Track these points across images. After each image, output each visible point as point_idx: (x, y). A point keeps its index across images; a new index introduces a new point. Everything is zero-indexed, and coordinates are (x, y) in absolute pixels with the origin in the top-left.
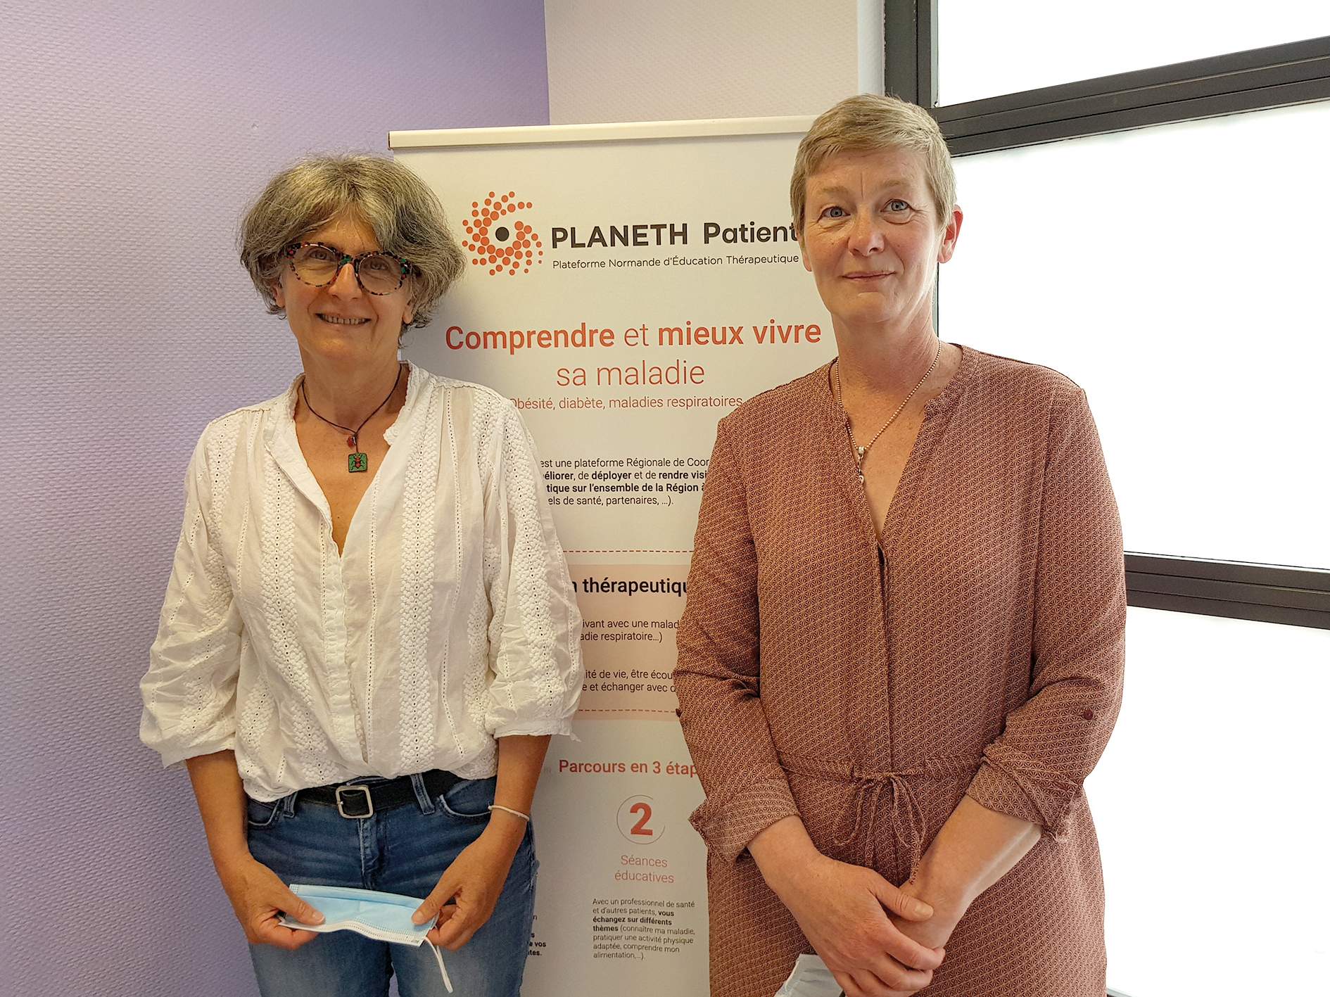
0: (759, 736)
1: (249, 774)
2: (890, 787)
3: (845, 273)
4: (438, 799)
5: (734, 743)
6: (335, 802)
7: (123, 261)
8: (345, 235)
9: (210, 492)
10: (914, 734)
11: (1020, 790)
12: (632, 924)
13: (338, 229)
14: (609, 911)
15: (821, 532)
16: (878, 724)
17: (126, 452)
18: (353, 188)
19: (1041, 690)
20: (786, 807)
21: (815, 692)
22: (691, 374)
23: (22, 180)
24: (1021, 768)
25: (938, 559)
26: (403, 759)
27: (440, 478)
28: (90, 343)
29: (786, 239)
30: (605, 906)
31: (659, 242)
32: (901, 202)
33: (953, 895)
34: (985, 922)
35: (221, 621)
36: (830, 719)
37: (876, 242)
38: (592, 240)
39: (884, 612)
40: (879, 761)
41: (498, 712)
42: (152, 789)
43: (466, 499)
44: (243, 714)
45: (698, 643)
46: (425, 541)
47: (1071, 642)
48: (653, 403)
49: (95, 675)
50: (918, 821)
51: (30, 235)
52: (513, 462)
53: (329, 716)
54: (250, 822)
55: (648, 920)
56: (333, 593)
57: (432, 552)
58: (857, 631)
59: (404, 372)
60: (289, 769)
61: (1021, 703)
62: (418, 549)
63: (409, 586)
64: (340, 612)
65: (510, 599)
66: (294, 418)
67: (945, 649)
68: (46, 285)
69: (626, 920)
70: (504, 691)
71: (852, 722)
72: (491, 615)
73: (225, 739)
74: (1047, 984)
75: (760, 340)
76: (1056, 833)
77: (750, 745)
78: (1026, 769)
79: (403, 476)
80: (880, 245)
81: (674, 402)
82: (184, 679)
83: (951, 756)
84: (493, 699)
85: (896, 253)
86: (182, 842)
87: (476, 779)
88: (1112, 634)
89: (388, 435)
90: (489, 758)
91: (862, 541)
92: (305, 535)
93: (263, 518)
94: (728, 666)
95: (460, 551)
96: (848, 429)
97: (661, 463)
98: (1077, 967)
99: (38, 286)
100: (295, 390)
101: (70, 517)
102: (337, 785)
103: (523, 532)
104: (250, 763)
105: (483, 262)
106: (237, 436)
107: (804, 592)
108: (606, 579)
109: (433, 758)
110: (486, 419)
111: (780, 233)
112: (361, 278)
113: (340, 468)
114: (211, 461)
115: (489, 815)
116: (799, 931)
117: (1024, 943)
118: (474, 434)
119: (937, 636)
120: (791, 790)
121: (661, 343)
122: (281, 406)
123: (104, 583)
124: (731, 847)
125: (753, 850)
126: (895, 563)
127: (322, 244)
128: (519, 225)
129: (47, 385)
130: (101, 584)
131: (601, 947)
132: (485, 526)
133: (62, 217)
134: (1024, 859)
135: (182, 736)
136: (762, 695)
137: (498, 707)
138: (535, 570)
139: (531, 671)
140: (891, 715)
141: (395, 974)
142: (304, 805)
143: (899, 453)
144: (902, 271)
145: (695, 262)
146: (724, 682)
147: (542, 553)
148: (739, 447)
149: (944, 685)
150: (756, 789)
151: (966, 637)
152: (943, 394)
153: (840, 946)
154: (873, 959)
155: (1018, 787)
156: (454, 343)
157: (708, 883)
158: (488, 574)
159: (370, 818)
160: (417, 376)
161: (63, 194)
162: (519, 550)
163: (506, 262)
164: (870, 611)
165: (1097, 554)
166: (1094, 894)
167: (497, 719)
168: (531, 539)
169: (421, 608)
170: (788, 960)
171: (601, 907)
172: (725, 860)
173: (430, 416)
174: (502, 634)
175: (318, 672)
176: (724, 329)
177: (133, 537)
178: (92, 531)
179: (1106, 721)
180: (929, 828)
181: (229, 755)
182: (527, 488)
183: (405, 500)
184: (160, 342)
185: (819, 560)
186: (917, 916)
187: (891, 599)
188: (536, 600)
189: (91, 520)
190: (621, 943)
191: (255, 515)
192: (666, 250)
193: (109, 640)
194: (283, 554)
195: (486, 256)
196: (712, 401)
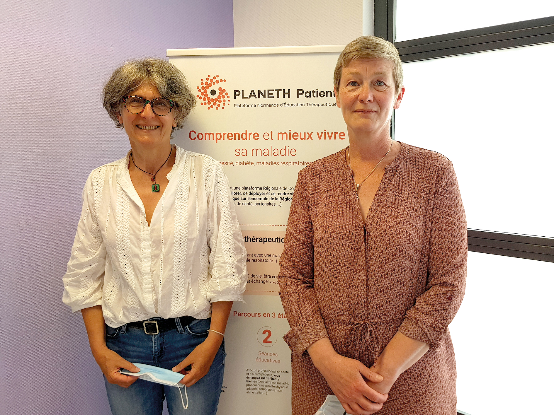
0: (313, 304)
1: (108, 316)
2: (366, 327)
3: (355, 109)
4: (186, 327)
5: (302, 306)
6: (143, 327)
7: (56, 101)
8: (146, 92)
9: (93, 200)
10: (377, 305)
11: (421, 329)
12: (262, 380)
13: (143, 89)
14: (253, 374)
15: (340, 220)
16: (361, 301)
17: (57, 180)
18: (148, 72)
19: (431, 287)
20: (323, 333)
21: (336, 286)
22: (291, 152)
23: (15, 67)
24: (421, 320)
25: (389, 232)
26: (172, 311)
27: (190, 194)
28: (43, 135)
29: (331, 96)
30: (251, 372)
31: (278, 97)
32: (382, 82)
33: (392, 372)
34: (405, 384)
35: (97, 253)
36: (342, 298)
37: (370, 98)
38: (251, 95)
39: (365, 254)
40: (362, 316)
41: (213, 292)
42: (65, 320)
43: (200, 203)
44: (106, 291)
45: (288, 265)
46: (184, 221)
47: (444, 268)
48: (274, 164)
49: (42, 273)
50: (378, 341)
51: (18, 90)
52: (220, 187)
53: (142, 294)
54: (108, 335)
55: (269, 378)
56: (146, 242)
57: (187, 226)
58: (354, 262)
59: (173, 150)
60: (124, 314)
61: (422, 293)
62: (181, 224)
63: (177, 240)
64: (149, 251)
65: (218, 244)
66: (128, 168)
67: (390, 270)
68: (24, 111)
69: (260, 378)
70: (216, 283)
71: (351, 299)
72: (210, 251)
73: (97, 301)
74: (431, 410)
75: (320, 138)
76: (436, 347)
77: (309, 307)
78: (424, 320)
79: (175, 194)
80: (372, 99)
81: (283, 163)
82: (80, 277)
83: (392, 314)
84: (211, 286)
85: (378, 103)
86: (77, 342)
87: (201, 319)
88: (461, 264)
89: (168, 176)
90: (207, 310)
91: (357, 224)
92: (134, 218)
93: (116, 211)
94: (301, 274)
95: (198, 225)
96: (352, 177)
97: (277, 189)
98: (444, 403)
99: (21, 111)
100: (129, 157)
101: (33, 207)
102: (144, 321)
103: (223, 217)
104: (108, 312)
105: (205, 104)
106: (104, 176)
107: (332, 245)
108: (254, 236)
109: (184, 312)
110: (208, 169)
111: (329, 94)
112: (154, 109)
113: (149, 191)
114: (94, 187)
115: (208, 334)
116: (328, 385)
117: (421, 393)
118: (203, 176)
119: (387, 264)
120: (325, 327)
121: (278, 139)
122: (123, 163)
123: (47, 234)
124: (300, 349)
125: (309, 351)
126: (371, 233)
127: (137, 96)
128: (220, 89)
129: (24, 152)
130: (45, 235)
131: (250, 389)
132: (208, 214)
133: (32, 83)
134: (422, 358)
135: (79, 300)
136: (315, 287)
137: (213, 289)
138: (229, 232)
139: (228, 274)
140: (367, 297)
141: (165, 399)
142: (130, 329)
143: (373, 187)
144: (379, 111)
145: (293, 105)
146: (298, 281)
147: (231, 225)
148: (307, 183)
149: (390, 285)
150: (310, 326)
151: (400, 265)
152: (392, 162)
153: (344, 392)
154: (357, 398)
155: (420, 328)
156: (193, 137)
157: (292, 364)
158: (209, 234)
159: (157, 335)
160: (180, 151)
161: (32, 73)
162: (222, 224)
163: (215, 104)
164: (360, 253)
165: (455, 231)
166: (452, 373)
167: (213, 294)
168: (227, 219)
169: (182, 249)
170: (323, 397)
171: (250, 372)
172: (298, 355)
173: (185, 168)
174: (215, 259)
175: (139, 275)
176: (305, 133)
177: (59, 216)
178: (42, 213)
179: (458, 301)
180: (382, 344)
181: (99, 307)
182: (225, 198)
183: (176, 204)
184: (71, 135)
185: (339, 231)
186: (376, 380)
187: (368, 249)
188: (229, 245)
189: (42, 208)
190: (258, 387)
191: (113, 209)
192: (281, 100)
193: (48, 258)
194: (125, 226)
195: (207, 101)
196: (299, 163)
